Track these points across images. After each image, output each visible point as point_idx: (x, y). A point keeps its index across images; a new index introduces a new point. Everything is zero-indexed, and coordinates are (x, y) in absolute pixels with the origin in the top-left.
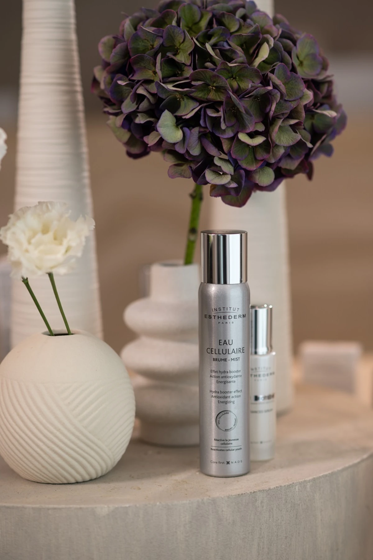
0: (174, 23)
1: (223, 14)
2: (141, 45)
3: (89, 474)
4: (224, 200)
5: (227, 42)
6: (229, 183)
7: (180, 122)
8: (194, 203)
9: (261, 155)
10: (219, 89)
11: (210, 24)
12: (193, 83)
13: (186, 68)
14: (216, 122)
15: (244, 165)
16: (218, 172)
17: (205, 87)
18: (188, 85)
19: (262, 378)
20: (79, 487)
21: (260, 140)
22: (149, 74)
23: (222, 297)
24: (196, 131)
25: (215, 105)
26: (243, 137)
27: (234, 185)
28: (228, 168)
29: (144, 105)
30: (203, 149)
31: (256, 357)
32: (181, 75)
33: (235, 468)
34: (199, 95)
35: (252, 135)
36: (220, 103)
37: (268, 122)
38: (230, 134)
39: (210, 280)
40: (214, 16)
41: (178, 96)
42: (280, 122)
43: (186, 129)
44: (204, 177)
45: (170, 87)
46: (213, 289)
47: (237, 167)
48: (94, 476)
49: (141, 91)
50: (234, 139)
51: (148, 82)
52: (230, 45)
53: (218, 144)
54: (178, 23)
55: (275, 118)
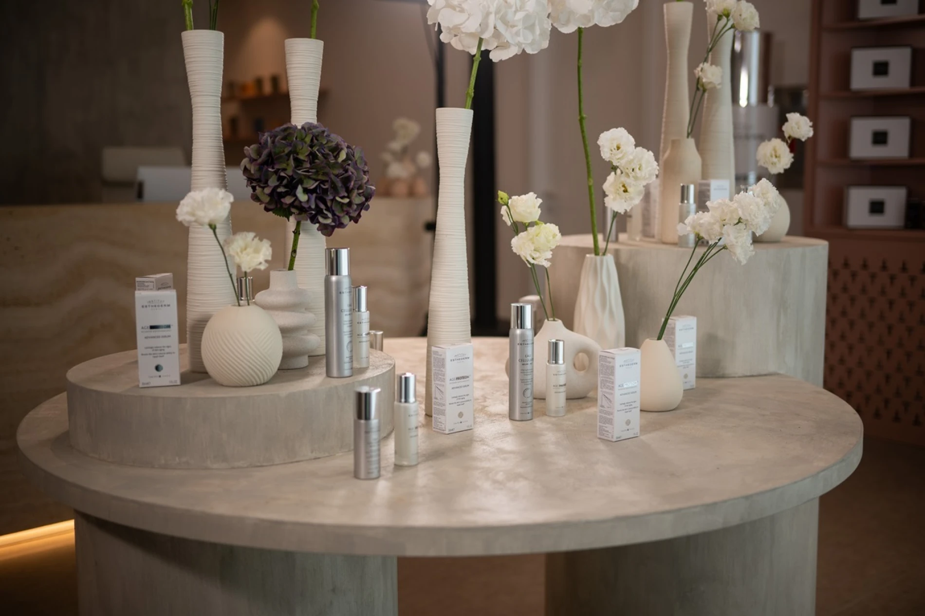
0: (294, 139)
1: (318, 135)
2: (277, 150)
3: (256, 381)
4: (322, 233)
5: (323, 149)
6: (331, 223)
7: (306, 191)
8: (295, 236)
9: (345, 208)
10: (325, 174)
11: (312, 140)
12: (310, 170)
13: (305, 163)
14: (325, 191)
15: (337, 213)
16: (326, 217)
17: (317, 173)
18: (307, 171)
19: (364, 324)
20: (252, 388)
21: (346, 201)
22: (284, 166)
23: (338, 283)
24: (314, 195)
25: (323, 182)
26: (338, 199)
27: (333, 224)
28: (330, 215)
29: (285, 182)
30: (317, 206)
31: (359, 313)
32: (302, 166)
33: (347, 372)
34: (314, 177)
35: (342, 198)
36: (327, 181)
37: (349, 191)
38: (331, 197)
39: (332, 274)
40: (313, 136)
41: (303, 177)
42: (356, 191)
43: (310, 195)
44: (318, 219)
45: (299, 172)
46: (334, 278)
47: (334, 214)
48: (259, 383)
49: (282, 174)
50: (333, 200)
51: (284, 170)
52: (324, 151)
53: (325, 203)
54: (296, 138)
55: (353, 189)
